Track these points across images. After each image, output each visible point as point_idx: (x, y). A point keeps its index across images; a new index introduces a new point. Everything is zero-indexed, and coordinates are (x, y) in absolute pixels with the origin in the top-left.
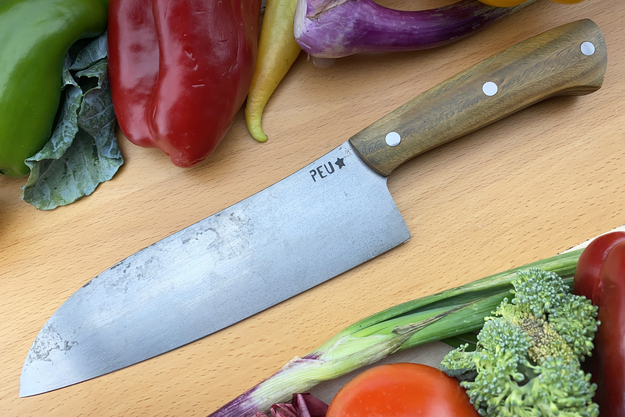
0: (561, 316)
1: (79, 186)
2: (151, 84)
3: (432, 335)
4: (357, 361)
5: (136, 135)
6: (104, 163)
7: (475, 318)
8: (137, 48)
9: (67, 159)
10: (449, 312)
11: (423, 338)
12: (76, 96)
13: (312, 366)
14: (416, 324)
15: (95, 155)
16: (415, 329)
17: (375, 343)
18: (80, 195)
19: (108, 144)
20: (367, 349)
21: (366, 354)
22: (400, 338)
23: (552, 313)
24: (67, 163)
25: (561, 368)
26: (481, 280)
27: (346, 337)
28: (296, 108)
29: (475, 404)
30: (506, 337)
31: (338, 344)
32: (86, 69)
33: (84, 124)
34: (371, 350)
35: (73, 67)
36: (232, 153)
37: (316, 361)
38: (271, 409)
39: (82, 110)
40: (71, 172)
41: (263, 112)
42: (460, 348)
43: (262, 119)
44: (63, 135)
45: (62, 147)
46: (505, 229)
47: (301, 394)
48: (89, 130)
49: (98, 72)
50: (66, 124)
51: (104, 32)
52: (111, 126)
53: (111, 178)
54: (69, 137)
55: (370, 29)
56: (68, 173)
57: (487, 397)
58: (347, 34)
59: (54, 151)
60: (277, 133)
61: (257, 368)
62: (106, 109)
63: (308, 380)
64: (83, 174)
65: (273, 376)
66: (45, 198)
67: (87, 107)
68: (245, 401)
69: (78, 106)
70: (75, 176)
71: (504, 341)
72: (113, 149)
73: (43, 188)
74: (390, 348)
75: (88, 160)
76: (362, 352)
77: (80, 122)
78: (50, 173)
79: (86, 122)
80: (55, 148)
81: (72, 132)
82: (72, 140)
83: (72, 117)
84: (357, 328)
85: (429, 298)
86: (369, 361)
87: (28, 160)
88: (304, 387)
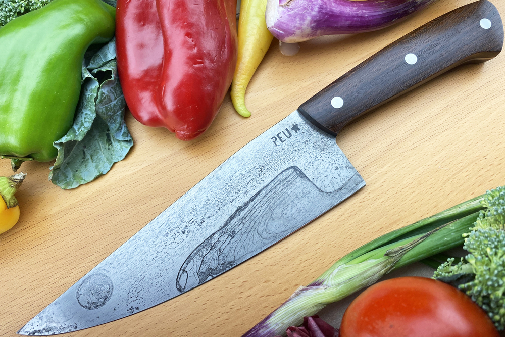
1: (97, 167)
2: (155, 74)
3: (419, 254)
4: (357, 283)
5: (145, 116)
6: (116, 146)
7: (454, 235)
8: (142, 46)
9: (85, 146)
11: (412, 257)
12: (94, 87)
13: (317, 291)
14: (404, 246)
15: (109, 141)
16: (404, 251)
17: (371, 266)
18: (98, 174)
19: (119, 129)
20: (365, 272)
21: (365, 275)
22: (392, 260)
24: (85, 150)
27: (342, 265)
28: (272, 89)
29: (478, 301)
30: (494, 240)
31: (336, 271)
32: (100, 67)
33: (101, 111)
34: (368, 273)
35: (89, 67)
36: (223, 129)
37: (321, 287)
38: (288, 332)
39: (99, 98)
40: (88, 156)
41: (246, 94)
42: (448, 262)
43: (245, 100)
44: (83, 121)
45: (83, 131)
46: (462, 168)
47: (312, 317)
48: (105, 116)
49: (111, 67)
50: (85, 113)
51: (113, 38)
52: (122, 113)
53: (124, 157)
54: (89, 122)
55: (330, 13)
56: (87, 158)
57: (491, 290)
58: (313, 17)
59: (77, 134)
60: (258, 110)
61: (266, 307)
62: (118, 99)
63: (316, 304)
64: (99, 157)
65: (283, 304)
66: (68, 180)
67: (103, 96)
68: (262, 328)
69: (96, 95)
70: (92, 159)
71: (493, 243)
72: (124, 133)
73: (67, 171)
74: (385, 269)
75: (103, 145)
76: (360, 274)
77: (97, 108)
78: (72, 159)
79: (102, 109)
80: (77, 132)
81: (91, 118)
82: (91, 125)
83: (91, 105)
84: (350, 258)
85: (409, 227)
86: (368, 282)
87: (56, 142)
88: (313, 310)
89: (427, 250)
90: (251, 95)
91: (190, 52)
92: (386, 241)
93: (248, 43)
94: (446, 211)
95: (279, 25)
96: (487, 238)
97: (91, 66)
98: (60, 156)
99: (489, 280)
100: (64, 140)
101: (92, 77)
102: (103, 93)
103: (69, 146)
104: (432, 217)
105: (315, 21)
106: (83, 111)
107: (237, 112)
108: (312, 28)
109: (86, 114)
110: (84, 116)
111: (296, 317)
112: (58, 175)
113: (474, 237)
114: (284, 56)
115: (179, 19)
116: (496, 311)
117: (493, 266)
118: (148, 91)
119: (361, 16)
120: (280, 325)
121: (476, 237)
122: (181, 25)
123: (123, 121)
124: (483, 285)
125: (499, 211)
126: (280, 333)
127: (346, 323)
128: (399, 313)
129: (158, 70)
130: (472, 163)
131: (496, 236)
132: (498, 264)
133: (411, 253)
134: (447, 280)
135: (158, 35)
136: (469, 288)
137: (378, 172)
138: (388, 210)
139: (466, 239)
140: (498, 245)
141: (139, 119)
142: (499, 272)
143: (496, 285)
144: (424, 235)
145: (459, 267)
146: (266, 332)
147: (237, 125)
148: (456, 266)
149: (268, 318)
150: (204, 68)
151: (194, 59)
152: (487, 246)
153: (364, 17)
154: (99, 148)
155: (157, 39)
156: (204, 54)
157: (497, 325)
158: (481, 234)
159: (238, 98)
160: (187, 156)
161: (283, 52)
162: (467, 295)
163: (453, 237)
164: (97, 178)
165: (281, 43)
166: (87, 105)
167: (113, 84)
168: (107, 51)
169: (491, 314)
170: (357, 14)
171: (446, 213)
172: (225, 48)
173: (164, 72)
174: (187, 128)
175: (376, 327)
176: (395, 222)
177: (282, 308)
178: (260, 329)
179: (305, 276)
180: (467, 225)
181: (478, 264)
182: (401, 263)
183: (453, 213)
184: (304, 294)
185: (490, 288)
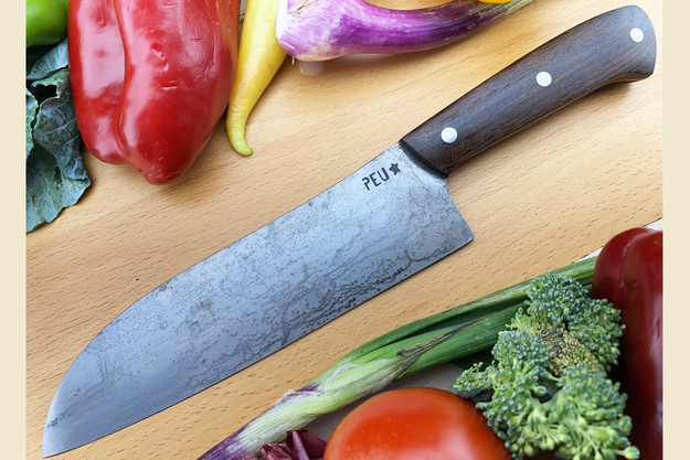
0: (582, 323)
1: (39, 212)
2: (118, 94)
3: (442, 356)
4: (359, 390)
6: (67, 185)
7: (488, 333)
8: (101, 54)
10: (459, 329)
11: (431, 359)
12: (31, 108)
13: (308, 398)
14: (424, 344)
15: (58, 177)
16: (422, 350)
17: (378, 368)
18: (41, 222)
19: (71, 163)
20: (371, 375)
21: (369, 380)
22: (406, 361)
23: (572, 320)
25: (586, 377)
26: (493, 295)
27: (346, 364)
28: (283, 119)
29: (493, 427)
30: (523, 348)
31: (337, 371)
33: (41, 139)
34: (374, 376)
37: (313, 393)
38: (262, 451)
39: (38, 123)
41: (247, 124)
42: (474, 368)
43: (245, 131)
47: (297, 431)
48: (48, 147)
49: (57, 81)
51: (63, 39)
52: (74, 142)
53: (76, 201)
55: (358, 26)
57: (507, 415)
58: (333, 30)
60: (262, 146)
61: (248, 407)
62: (68, 123)
63: (304, 415)
64: (44, 199)
65: (264, 412)
67: (43, 120)
68: (233, 443)
70: (34, 201)
71: (522, 352)
72: (77, 169)
74: (395, 372)
75: (50, 183)
76: (364, 379)
77: (35, 136)
79: (44, 137)
81: (27, 149)
82: (26, 157)
84: (359, 354)
85: (438, 315)
86: (373, 388)
88: (300, 423)
89: (452, 353)
90: (253, 127)
91: (158, 70)
92: (406, 334)
93: (251, 57)
95: (287, 38)
97: (31, 77)
99: (505, 403)
102: (43, 116)
105: (336, 37)
107: (233, 148)
108: (333, 45)
111: (277, 431)
115: (144, 25)
116: (513, 440)
118: (107, 117)
119: (402, 32)
120: (256, 441)
122: (146, 32)
123: (76, 152)
124: (499, 409)
126: (254, 451)
128: (386, 445)
131: (527, 342)
133: (431, 353)
140: (527, 355)
149: (242, 430)
150: (179, 92)
151: (165, 80)
152: (515, 356)
153: (406, 33)
154: (44, 186)
158: (511, 339)
159: (235, 129)
163: (486, 336)
164: (38, 228)
167: (60, 103)
168: (56, 56)
169: (507, 444)
170: (396, 28)
171: (487, 300)
172: (213, 64)
174: (155, 169)
177: (261, 419)
178: (229, 445)
180: (504, 320)
182: (416, 367)
184: (291, 400)
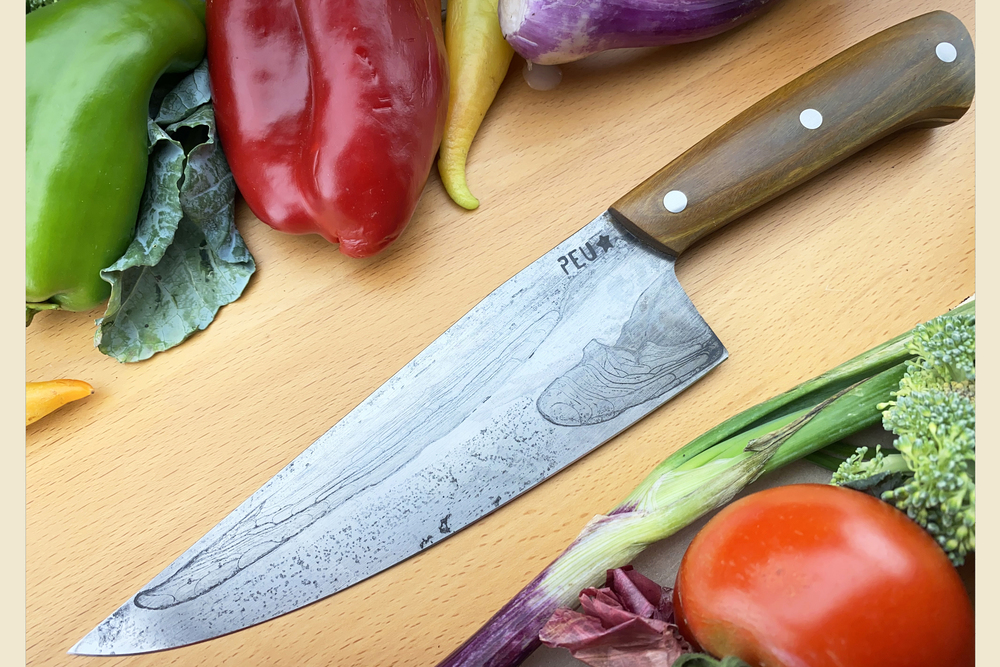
1: (187, 316)
2: (293, 129)
3: (806, 443)
4: (700, 503)
5: (277, 213)
6: (222, 274)
7: (864, 407)
8: (264, 76)
9: (159, 278)
10: (824, 407)
12: (174, 159)
13: (628, 522)
14: (780, 431)
15: (206, 265)
16: (779, 439)
17: (725, 470)
18: (191, 330)
19: (227, 241)
20: (712, 482)
21: (712, 488)
22: (759, 457)
24: (160, 284)
26: (850, 362)
27: (666, 473)
28: (516, 153)
29: (919, 518)
30: (941, 409)
31: (657, 484)
32: (183, 119)
33: (191, 206)
34: (718, 483)
35: (158, 119)
36: (426, 233)
37: (633, 514)
38: (581, 598)
39: (186, 181)
40: (168, 297)
42: (857, 454)
44: (157, 227)
45: (159, 246)
46: (866, 288)
47: (622, 568)
48: (199, 216)
49: (206, 120)
50: (159, 210)
51: (202, 62)
52: (229, 209)
53: (239, 295)
54: (168, 228)
55: (623, 6)
56: (164, 300)
57: (943, 496)
58: (593, 13)
59: (146, 253)
60: (492, 194)
61: (531, 558)
62: (221, 181)
63: (628, 545)
64: (190, 298)
65: (568, 550)
66: (131, 344)
67: (193, 177)
68: (533, 596)
69: (180, 175)
70: (176, 302)
71: (940, 414)
72: (237, 248)
73: (126, 328)
74: (748, 474)
75: (195, 274)
76: (705, 487)
77: (184, 202)
78: (135, 302)
79: (193, 202)
80: (146, 249)
81: (173, 220)
82: (173, 233)
83: (170, 194)
84: (681, 459)
85: (780, 397)
86: (719, 500)
87: (106, 270)
88: (624, 557)
89: (819, 437)
91: (365, 84)
92: (742, 425)
93: (466, 67)
94: (844, 365)
95: (528, 30)
96: (928, 406)
97: (162, 118)
98: (115, 296)
99: (939, 478)
100: (122, 265)
101: (170, 139)
102: (193, 171)
103: (129, 278)
104: (819, 378)
105: (596, 22)
106: (154, 207)
107: (452, 201)
109: (161, 213)
110: (157, 217)
111: (593, 571)
112: (110, 335)
113: (904, 408)
114: (534, 92)
115: (343, 20)
116: (951, 533)
117: (944, 453)
118: (284, 164)
119: (678, 13)
120: (566, 588)
121: (907, 407)
122: (347, 31)
123: (232, 224)
124: (928, 490)
125: (944, 359)
126: (567, 602)
127: (692, 575)
128: (791, 548)
129: (298, 123)
130: (882, 278)
131: (944, 401)
132: (954, 450)
133: (792, 443)
134: (860, 486)
135: (295, 53)
136: (902, 497)
137: (719, 302)
138: (740, 370)
139: (884, 413)
140: (949, 417)
141: (265, 219)
142: (957, 463)
143: (952, 487)
144: (813, 409)
145: (877, 462)
146: (540, 603)
147: (455, 225)
148: (873, 460)
149: (542, 577)
150: (394, 115)
151: (374, 99)
152: (930, 421)
153: (683, 14)
154: (187, 279)
155: (292, 62)
156: (392, 87)
157: (952, 556)
158: (918, 401)
159: (453, 173)
160: (363, 288)
161: (533, 82)
162: (898, 508)
163: (862, 410)
164: (188, 338)
165: (530, 65)
166: (161, 195)
167: (211, 152)
168: (193, 87)
169: (942, 539)
170: (669, 8)
171: (844, 369)
172: (429, 76)
173: (315, 124)
174: (364, 233)
175: (752, 575)
176: (755, 390)
177: (566, 557)
178: (529, 599)
179: (599, 498)
180: (884, 387)
181: (917, 453)
182: (776, 463)
183: (856, 368)
184: (604, 529)
185: (942, 492)
